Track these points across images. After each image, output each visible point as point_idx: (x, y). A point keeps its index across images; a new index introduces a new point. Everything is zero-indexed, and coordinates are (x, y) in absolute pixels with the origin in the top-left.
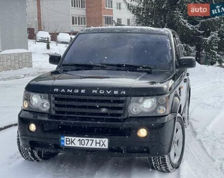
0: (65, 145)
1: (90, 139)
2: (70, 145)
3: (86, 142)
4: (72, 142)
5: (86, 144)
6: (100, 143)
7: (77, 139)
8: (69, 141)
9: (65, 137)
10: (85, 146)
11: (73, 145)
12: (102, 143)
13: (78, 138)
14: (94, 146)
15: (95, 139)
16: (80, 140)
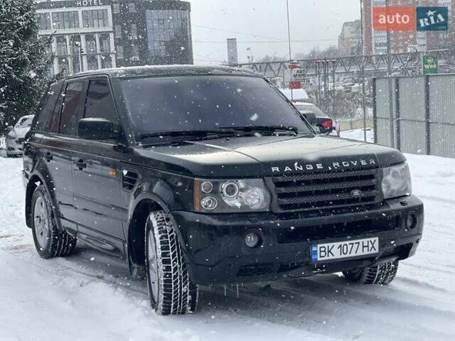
0: (319, 259)
1: (354, 241)
2: (326, 258)
3: (350, 247)
4: (329, 251)
5: (349, 251)
6: (368, 246)
9: (319, 246)
10: (348, 255)
12: (370, 246)
13: (338, 244)
14: (360, 253)
15: (361, 241)
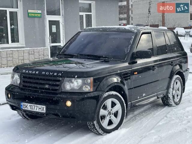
0: (23, 108)
1: (35, 105)
2: (25, 109)
5: (33, 108)
6: (41, 109)
7: (29, 104)
8: (25, 106)
9: (23, 103)
10: (33, 110)
11: (27, 109)
14: (38, 110)
15: (38, 106)
16: (30, 106)
